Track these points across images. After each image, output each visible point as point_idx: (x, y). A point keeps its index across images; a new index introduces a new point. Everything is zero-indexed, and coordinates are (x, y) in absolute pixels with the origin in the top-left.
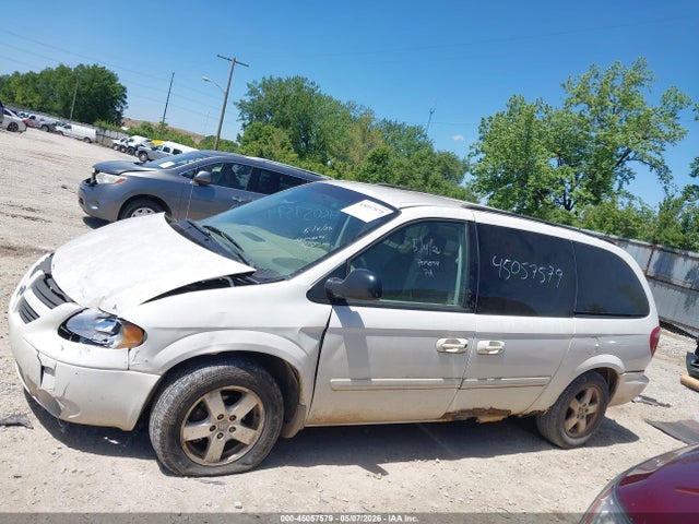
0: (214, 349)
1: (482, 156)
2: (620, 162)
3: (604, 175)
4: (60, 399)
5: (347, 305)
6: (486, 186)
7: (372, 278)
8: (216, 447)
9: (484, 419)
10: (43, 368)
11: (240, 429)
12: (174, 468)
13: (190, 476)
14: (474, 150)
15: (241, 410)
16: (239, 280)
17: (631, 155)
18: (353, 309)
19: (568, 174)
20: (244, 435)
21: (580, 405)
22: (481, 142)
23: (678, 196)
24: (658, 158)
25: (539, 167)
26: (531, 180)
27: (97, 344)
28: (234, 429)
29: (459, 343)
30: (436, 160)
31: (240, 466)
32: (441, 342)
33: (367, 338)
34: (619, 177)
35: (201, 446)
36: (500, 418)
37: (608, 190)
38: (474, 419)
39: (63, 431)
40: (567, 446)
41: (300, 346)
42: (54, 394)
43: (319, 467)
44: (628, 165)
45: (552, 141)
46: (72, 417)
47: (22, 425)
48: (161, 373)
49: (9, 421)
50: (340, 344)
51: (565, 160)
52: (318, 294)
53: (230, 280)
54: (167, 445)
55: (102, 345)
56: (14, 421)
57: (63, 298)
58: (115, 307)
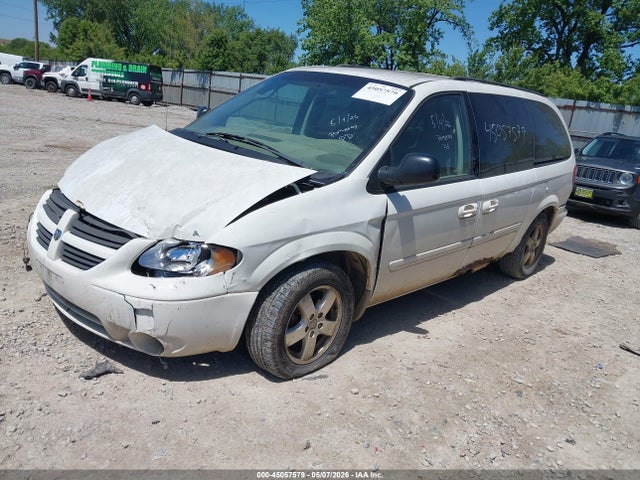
0: (303, 256)
1: (309, 30)
2: (430, 23)
3: (420, 37)
4: (162, 338)
5: (396, 191)
6: (316, 60)
7: (426, 159)
8: (310, 344)
9: (476, 269)
10: (135, 310)
11: (326, 323)
12: (284, 375)
13: (296, 378)
14: (302, 26)
15: (325, 306)
16: (305, 185)
17: (438, 16)
18: (401, 193)
19: (388, 41)
20: (328, 328)
21: (532, 242)
22: (306, 17)
23: (481, 50)
24: (460, 16)
25: (363, 36)
26: (358, 50)
27: (185, 275)
28: (321, 325)
29: (472, 207)
30: (265, 38)
31: (329, 357)
32: (462, 209)
33: (415, 218)
34: (430, 38)
35: (298, 348)
36: (485, 266)
37: (422, 51)
38: (470, 270)
39: (166, 367)
40: (525, 277)
41: (368, 238)
42: (154, 335)
43: (378, 340)
44: (438, 25)
45: (371, 10)
46: (176, 352)
47: (110, 372)
48: (259, 289)
49: (97, 372)
50: (395, 229)
51: (382, 27)
52: (375, 185)
53: (296, 186)
54: (277, 355)
55: (191, 275)
56: (101, 370)
57: (127, 236)
58: (196, 234)
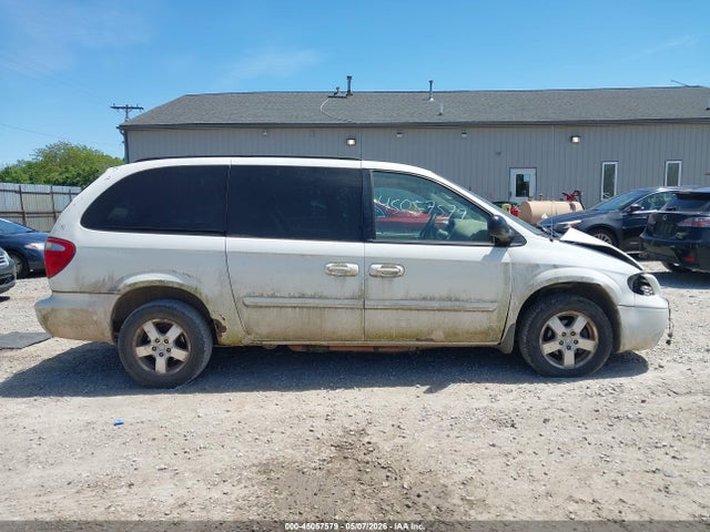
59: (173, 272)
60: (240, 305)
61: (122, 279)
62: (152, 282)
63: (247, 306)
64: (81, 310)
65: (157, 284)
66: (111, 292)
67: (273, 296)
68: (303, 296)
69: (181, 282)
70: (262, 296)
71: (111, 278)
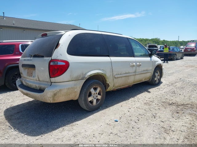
59: (100, 69)
60: (114, 78)
61: (86, 74)
62: (95, 73)
63: (115, 78)
64: (72, 88)
65: (97, 74)
66: (82, 79)
67: (121, 74)
68: (126, 73)
69: (102, 72)
70: (119, 74)
71: (82, 74)
